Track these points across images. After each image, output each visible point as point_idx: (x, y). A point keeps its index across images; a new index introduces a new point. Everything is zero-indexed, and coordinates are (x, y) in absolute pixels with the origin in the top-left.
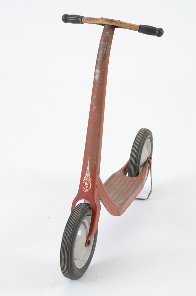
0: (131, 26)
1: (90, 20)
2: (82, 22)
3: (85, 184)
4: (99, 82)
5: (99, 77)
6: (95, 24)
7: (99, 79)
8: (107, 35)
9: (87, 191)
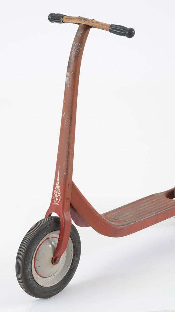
0: (103, 25)
1: (68, 19)
2: (62, 21)
3: (56, 196)
4: (68, 86)
5: (68, 81)
6: (72, 23)
7: (68, 82)
8: (79, 35)
9: (57, 204)
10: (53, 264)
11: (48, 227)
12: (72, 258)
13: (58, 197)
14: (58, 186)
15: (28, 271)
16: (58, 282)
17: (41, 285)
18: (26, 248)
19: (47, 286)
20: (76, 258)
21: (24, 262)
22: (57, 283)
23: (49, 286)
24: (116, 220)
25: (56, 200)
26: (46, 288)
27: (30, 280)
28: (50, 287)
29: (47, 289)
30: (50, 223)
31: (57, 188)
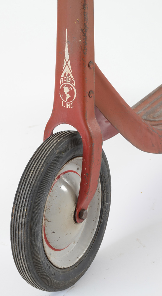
10: (76, 222)
11: (63, 153)
12: (100, 204)
13: (71, 93)
14: (67, 69)
15: (39, 247)
16: (84, 253)
17: (60, 267)
18: (30, 203)
19: (69, 266)
20: (106, 202)
21: (30, 231)
22: (82, 255)
23: (71, 265)
24: (151, 121)
25: (67, 98)
26: (68, 270)
27: (44, 262)
28: (73, 265)
29: (70, 270)
30: (63, 146)
31: (65, 74)
